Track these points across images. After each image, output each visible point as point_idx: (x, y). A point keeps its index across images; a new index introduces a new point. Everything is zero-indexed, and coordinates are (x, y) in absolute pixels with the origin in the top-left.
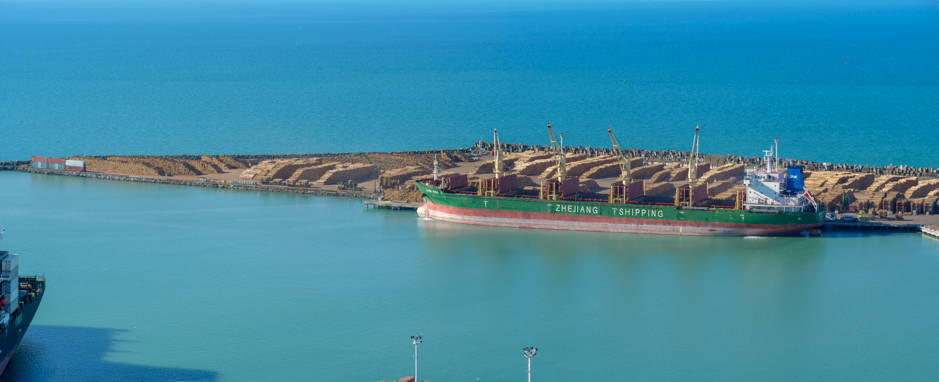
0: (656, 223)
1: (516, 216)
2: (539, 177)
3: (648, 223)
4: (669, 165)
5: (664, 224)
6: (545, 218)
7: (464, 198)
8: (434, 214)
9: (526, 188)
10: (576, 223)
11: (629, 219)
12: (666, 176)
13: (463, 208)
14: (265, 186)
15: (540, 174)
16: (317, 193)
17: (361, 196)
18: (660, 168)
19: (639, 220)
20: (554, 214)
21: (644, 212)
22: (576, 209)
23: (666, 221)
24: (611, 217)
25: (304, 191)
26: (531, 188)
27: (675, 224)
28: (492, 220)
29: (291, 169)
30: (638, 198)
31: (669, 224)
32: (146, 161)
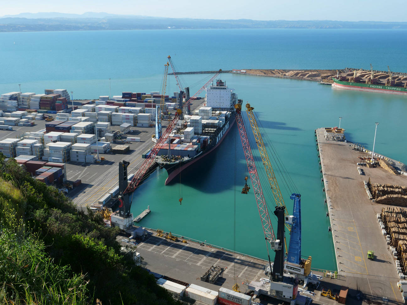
0: (398, 92)
1: (358, 88)
2: (363, 78)
3: (396, 91)
4: (400, 77)
5: (400, 92)
6: (367, 88)
7: (345, 82)
8: (336, 86)
9: (361, 80)
10: (375, 90)
11: (390, 90)
12: (400, 79)
13: (345, 85)
14: (292, 77)
15: (364, 77)
16: (305, 80)
17: (316, 81)
18: (398, 77)
19: (393, 90)
20: (369, 88)
21: (395, 88)
22: (376, 86)
23: (401, 91)
24: (385, 89)
25: (302, 79)
26: (362, 80)
27: (404, 92)
28: (352, 88)
29: (298, 73)
30: (394, 85)
31: (402, 92)
32: (261, 71)
